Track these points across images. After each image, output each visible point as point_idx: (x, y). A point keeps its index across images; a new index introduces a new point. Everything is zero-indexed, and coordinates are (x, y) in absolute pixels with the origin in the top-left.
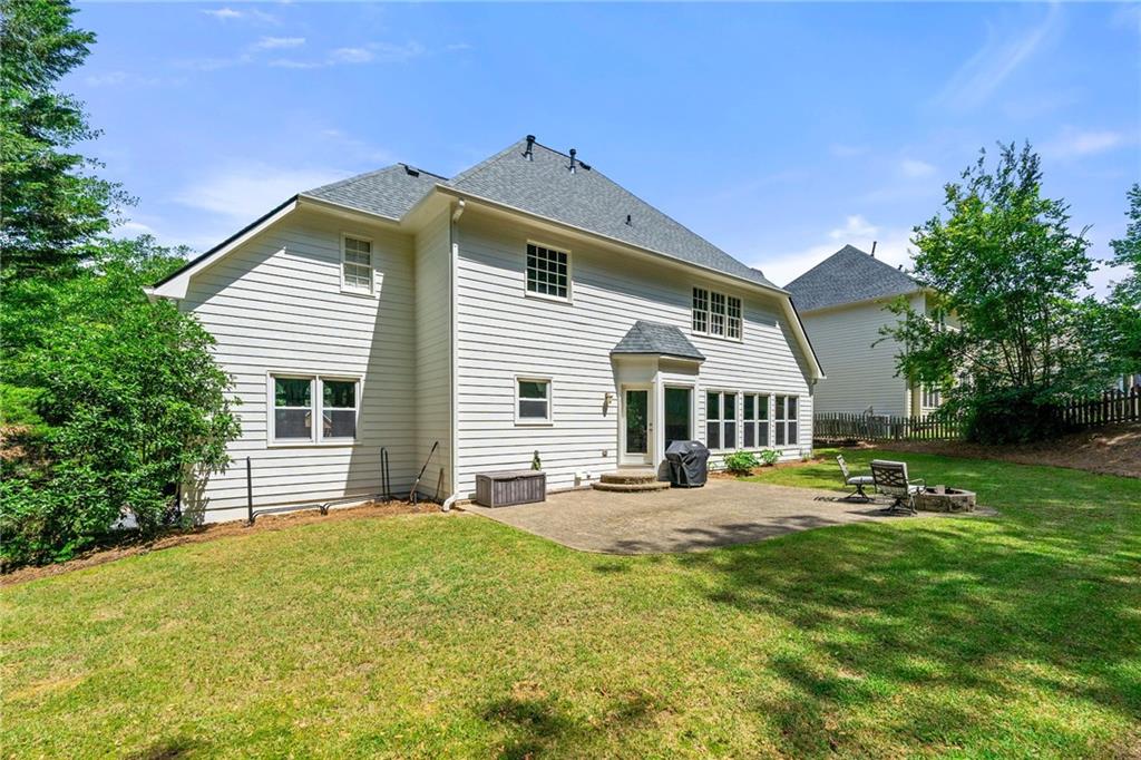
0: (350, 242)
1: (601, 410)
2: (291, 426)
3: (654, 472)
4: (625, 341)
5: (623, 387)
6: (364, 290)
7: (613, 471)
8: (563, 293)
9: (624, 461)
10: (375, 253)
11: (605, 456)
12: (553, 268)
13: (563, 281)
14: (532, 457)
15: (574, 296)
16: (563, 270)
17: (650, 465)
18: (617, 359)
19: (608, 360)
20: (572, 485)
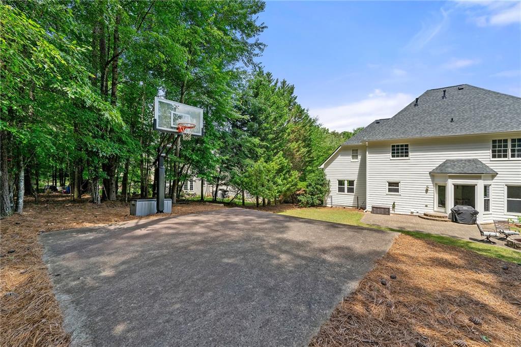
0: (353, 150)
1: (425, 191)
2: (341, 190)
3: (447, 215)
4: (437, 168)
5: (436, 184)
6: (357, 161)
7: (430, 212)
8: (407, 156)
9: (435, 209)
10: (359, 152)
11: (426, 206)
12: (402, 149)
13: (407, 152)
14: (393, 203)
15: (410, 156)
16: (407, 149)
17: (445, 212)
18: (432, 175)
19: (429, 175)
20: (410, 214)
